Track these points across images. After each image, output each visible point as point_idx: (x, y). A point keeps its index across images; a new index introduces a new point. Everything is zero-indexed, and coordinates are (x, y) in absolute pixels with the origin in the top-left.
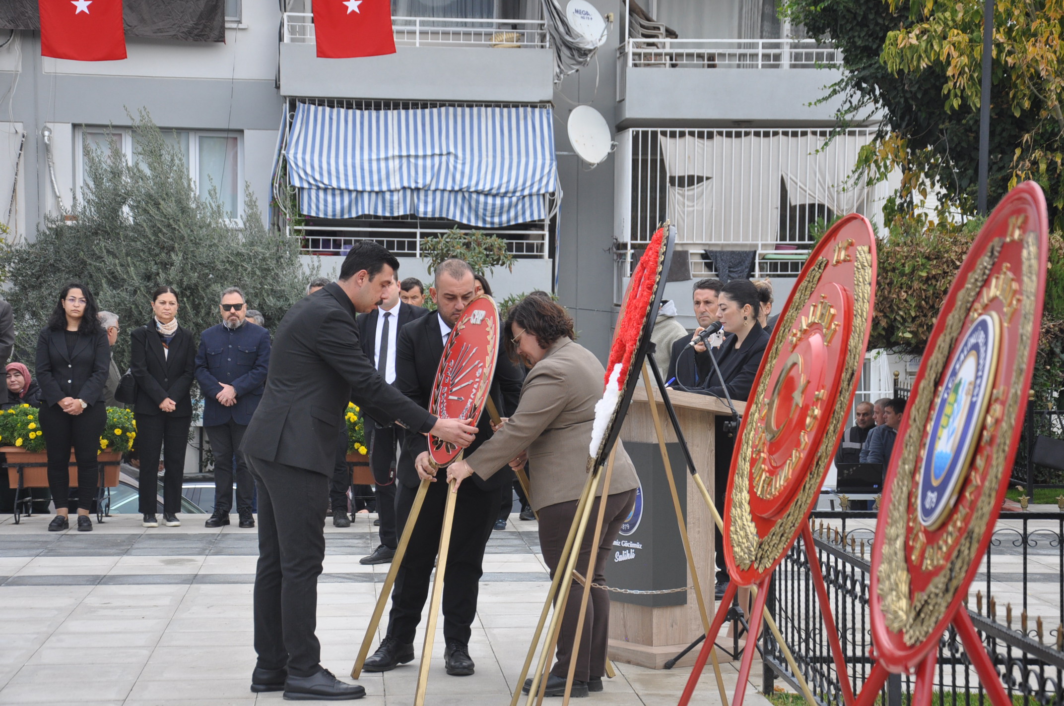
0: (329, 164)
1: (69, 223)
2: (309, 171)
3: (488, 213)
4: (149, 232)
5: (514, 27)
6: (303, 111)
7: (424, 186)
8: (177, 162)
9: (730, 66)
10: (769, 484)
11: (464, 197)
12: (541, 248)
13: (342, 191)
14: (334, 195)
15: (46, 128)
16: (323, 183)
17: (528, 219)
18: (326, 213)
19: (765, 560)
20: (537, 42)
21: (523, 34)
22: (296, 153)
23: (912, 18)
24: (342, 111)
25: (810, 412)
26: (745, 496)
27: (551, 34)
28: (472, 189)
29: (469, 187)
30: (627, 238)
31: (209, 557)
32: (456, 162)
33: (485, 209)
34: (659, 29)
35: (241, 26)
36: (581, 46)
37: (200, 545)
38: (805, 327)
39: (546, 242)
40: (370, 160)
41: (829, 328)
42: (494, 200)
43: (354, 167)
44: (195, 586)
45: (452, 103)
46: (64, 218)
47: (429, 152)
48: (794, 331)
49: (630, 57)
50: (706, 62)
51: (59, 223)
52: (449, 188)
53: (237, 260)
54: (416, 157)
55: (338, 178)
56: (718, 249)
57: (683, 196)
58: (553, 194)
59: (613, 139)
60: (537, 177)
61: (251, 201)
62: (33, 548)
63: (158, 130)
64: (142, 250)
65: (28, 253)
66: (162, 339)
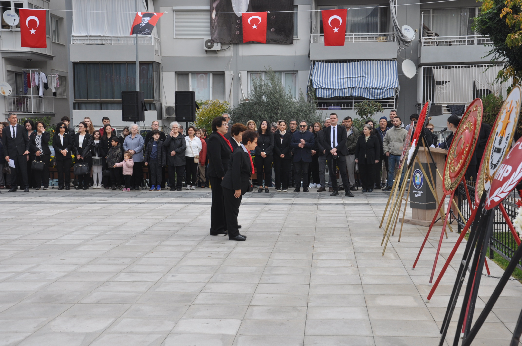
0: (325, 81)
1: (247, 101)
2: (319, 83)
3: (376, 95)
4: (271, 104)
5: (385, 35)
6: (317, 64)
7: (355, 87)
8: (279, 82)
9: (457, 45)
10: (454, 169)
11: (368, 90)
12: (393, 106)
13: (329, 89)
14: (326, 90)
15: (239, 73)
16: (323, 87)
17: (389, 96)
18: (324, 96)
19: (453, 188)
20: (392, 40)
21: (387, 37)
22: (315, 78)
23: (516, 29)
24: (329, 64)
25: (465, 150)
26: (448, 172)
27: (397, 37)
28: (371, 87)
29: (369, 87)
30: (421, 102)
31: (295, 199)
32: (365, 79)
33: (375, 94)
34: (432, 33)
35: (298, 38)
36: (407, 40)
37: (292, 195)
38: (464, 128)
39: (395, 103)
40: (338, 79)
41: (470, 128)
42: (378, 91)
43: (333, 81)
44: (293, 206)
45: (364, 60)
46: (246, 100)
47: (357, 76)
48: (462, 129)
49: (423, 43)
50: (448, 44)
51: (244, 102)
52: (363, 87)
53: (297, 112)
54: (353, 77)
55: (328, 85)
56: (452, 105)
57: (440, 88)
58: (397, 88)
59: (417, 70)
60: (392, 83)
61: (301, 93)
63: (274, 72)
64: (269, 109)
65: (236, 111)
66: (281, 136)
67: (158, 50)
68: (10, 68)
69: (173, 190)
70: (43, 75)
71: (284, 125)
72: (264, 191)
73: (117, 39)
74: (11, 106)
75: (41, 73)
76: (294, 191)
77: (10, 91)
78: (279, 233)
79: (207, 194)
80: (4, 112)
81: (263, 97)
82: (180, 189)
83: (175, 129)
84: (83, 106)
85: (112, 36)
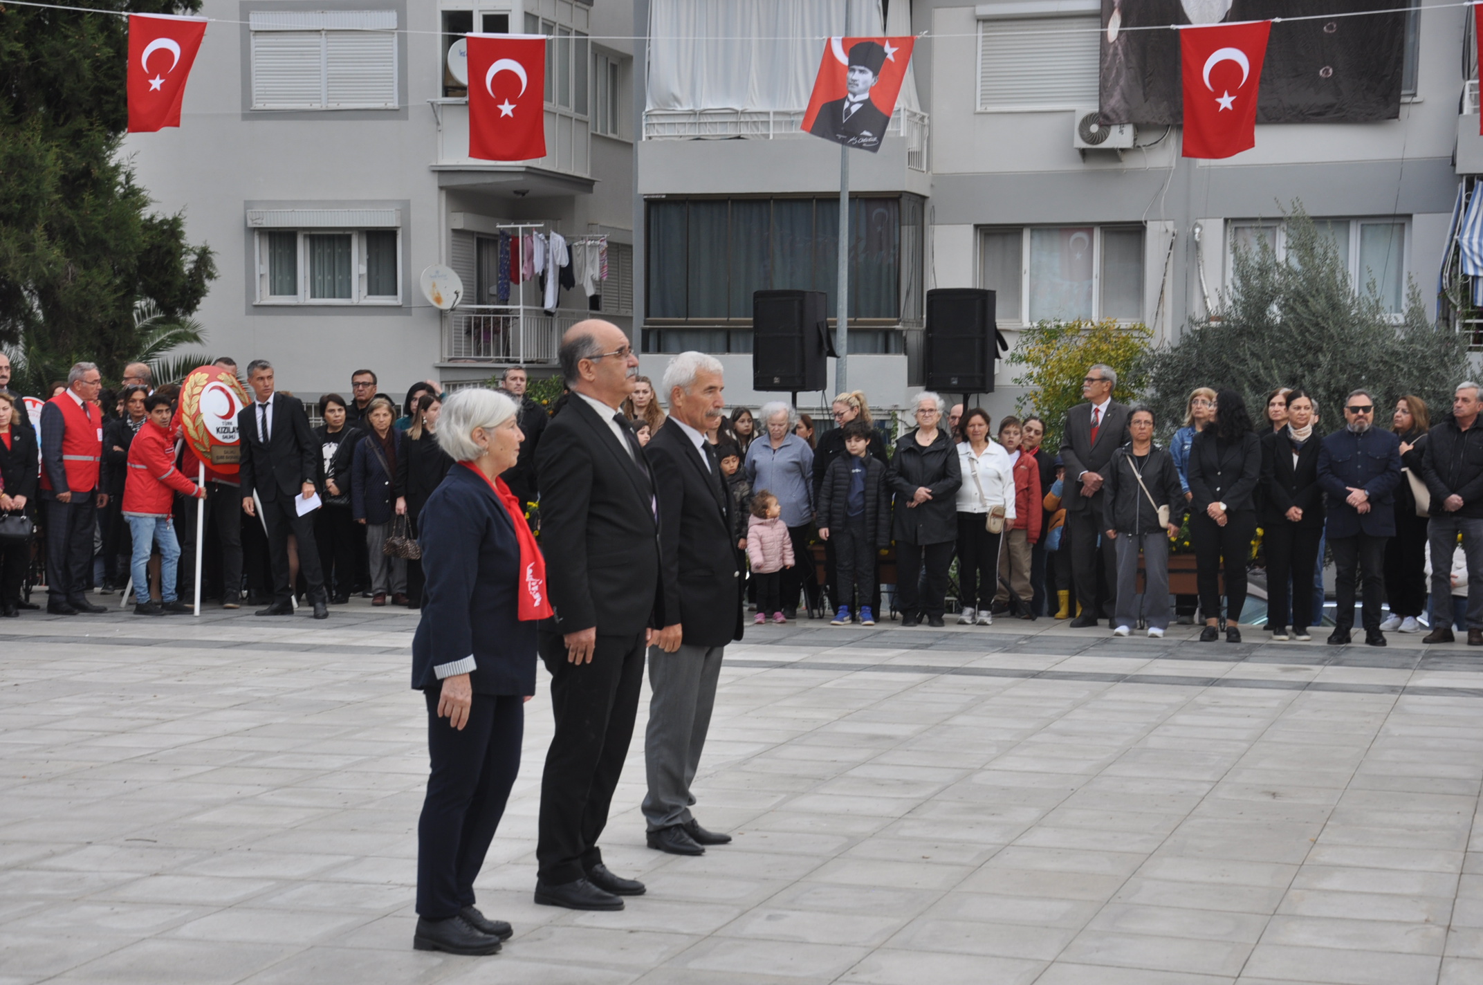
1: (1214, 324)
4: (1295, 333)
8: (1330, 255)
15: (1196, 225)
22: (1471, 238)
31: (1327, 668)
35: (1415, 100)
37: (1321, 656)
44: (1307, 692)
46: (1209, 319)
51: (1203, 325)
53: (1391, 359)
61: (1413, 293)
62: (1153, 652)
63: (1311, 221)
64: (1288, 352)
65: (1171, 357)
66: (1293, 444)
67: (919, 154)
68: (460, 221)
69: (912, 623)
70: (558, 240)
71: (1306, 408)
72: (1223, 636)
73: (787, 119)
74: (458, 341)
75: (553, 234)
76: (1330, 640)
77: (456, 293)
78: (1211, 787)
79: (1020, 640)
80: (437, 362)
81: (1274, 308)
82: (936, 620)
83: (927, 414)
84: (672, 341)
85: (771, 109)
